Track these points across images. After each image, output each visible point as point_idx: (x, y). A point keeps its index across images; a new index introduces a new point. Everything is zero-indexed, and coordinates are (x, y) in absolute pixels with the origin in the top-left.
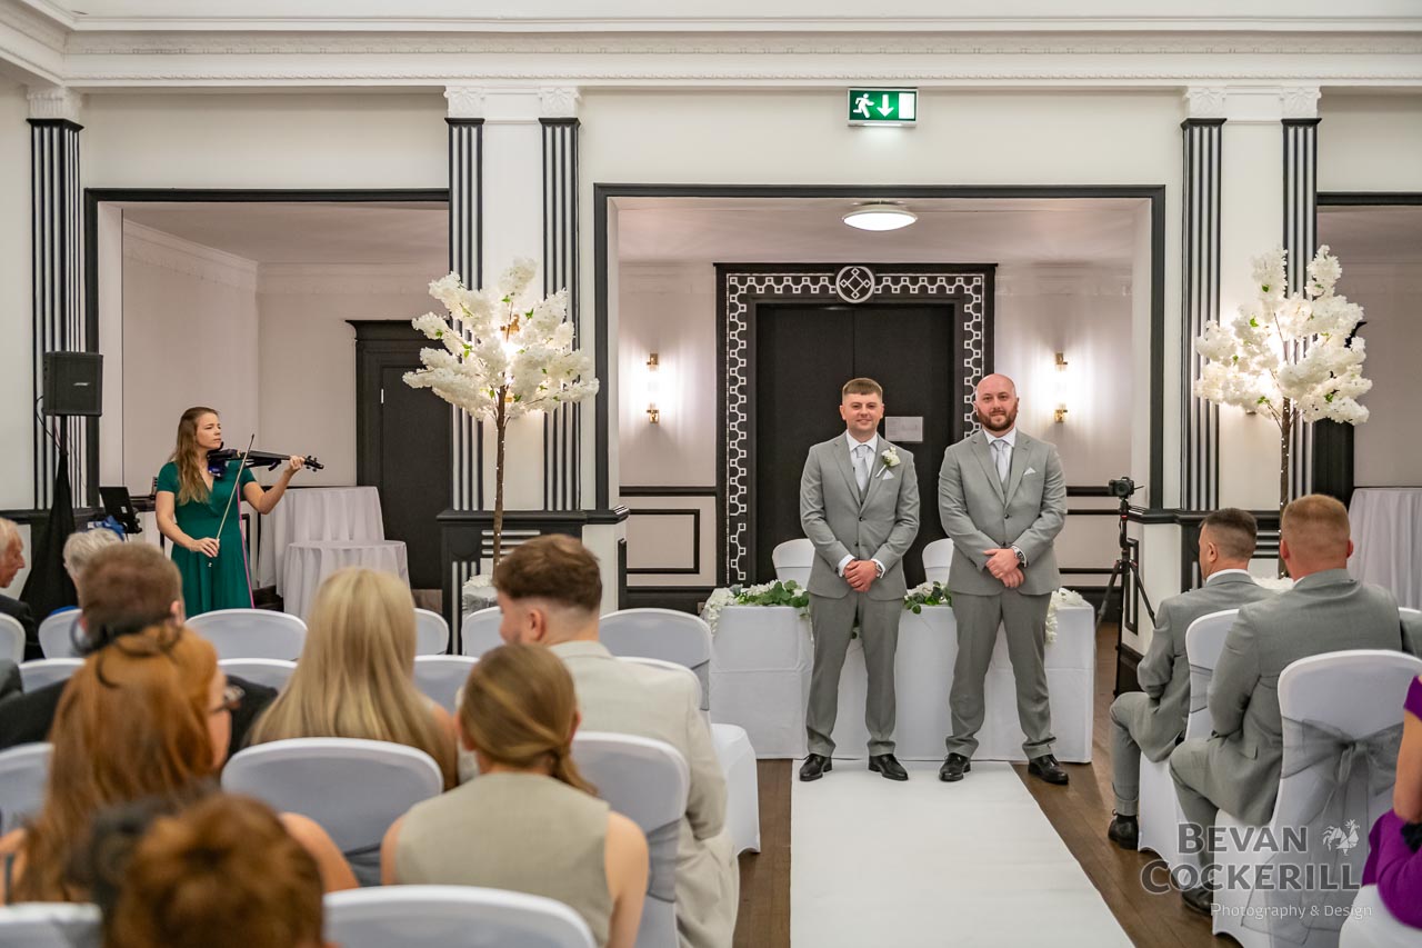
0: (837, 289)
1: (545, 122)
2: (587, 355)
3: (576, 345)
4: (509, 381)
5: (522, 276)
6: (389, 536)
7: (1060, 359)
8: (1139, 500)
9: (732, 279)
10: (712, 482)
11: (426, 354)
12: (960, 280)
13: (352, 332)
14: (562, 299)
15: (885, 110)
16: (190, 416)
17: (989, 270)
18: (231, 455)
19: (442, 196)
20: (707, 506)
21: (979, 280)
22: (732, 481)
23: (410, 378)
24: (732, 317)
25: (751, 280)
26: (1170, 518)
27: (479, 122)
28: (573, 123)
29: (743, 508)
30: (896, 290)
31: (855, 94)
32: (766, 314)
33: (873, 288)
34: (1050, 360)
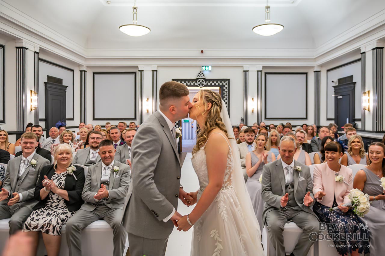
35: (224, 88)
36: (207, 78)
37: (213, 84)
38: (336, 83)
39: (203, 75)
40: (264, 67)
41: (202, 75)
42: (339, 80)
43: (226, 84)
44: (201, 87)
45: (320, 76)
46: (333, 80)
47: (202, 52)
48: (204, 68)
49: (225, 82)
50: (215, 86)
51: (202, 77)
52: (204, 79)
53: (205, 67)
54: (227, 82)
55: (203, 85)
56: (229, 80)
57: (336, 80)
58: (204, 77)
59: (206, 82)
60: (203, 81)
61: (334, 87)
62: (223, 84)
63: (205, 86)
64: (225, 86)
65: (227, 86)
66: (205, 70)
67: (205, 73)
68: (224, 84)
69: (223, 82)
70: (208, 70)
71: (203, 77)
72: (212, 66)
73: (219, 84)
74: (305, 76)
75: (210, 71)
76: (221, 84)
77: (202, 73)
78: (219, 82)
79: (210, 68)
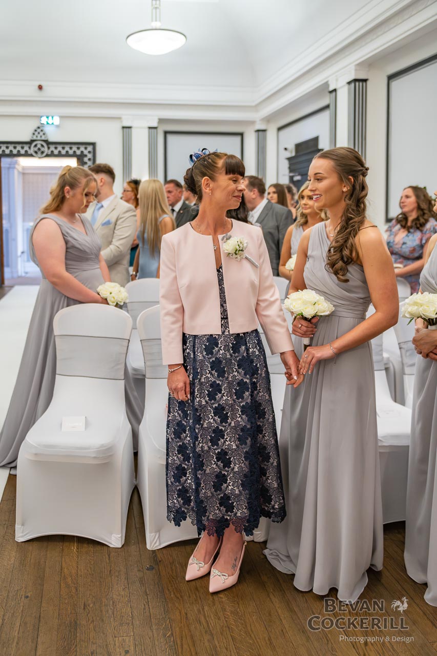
35: (86, 159)
36: (51, 139)
37: (63, 152)
38: (291, 152)
39: (44, 134)
40: (161, 121)
41: (41, 133)
42: (298, 147)
43: (89, 152)
44: (40, 158)
45: (265, 139)
46: (286, 146)
47: (40, 87)
48: (44, 120)
49: (86, 148)
50: (67, 155)
51: (41, 137)
52: (46, 141)
53: (48, 117)
54: (90, 148)
55: (43, 152)
56: (93, 144)
57: (291, 146)
58: (46, 139)
59: (49, 148)
60: (42, 146)
61: (289, 159)
62: (82, 152)
63: (47, 156)
64: (86, 156)
65: (90, 156)
66: (48, 123)
67: (48, 129)
68: (86, 152)
69: (82, 149)
70: (53, 124)
71: (43, 138)
72: (61, 117)
73: (75, 152)
74: (238, 139)
75: (58, 126)
76: (78, 152)
77: (42, 131)
78: (75, 148)
79: (56, 121)
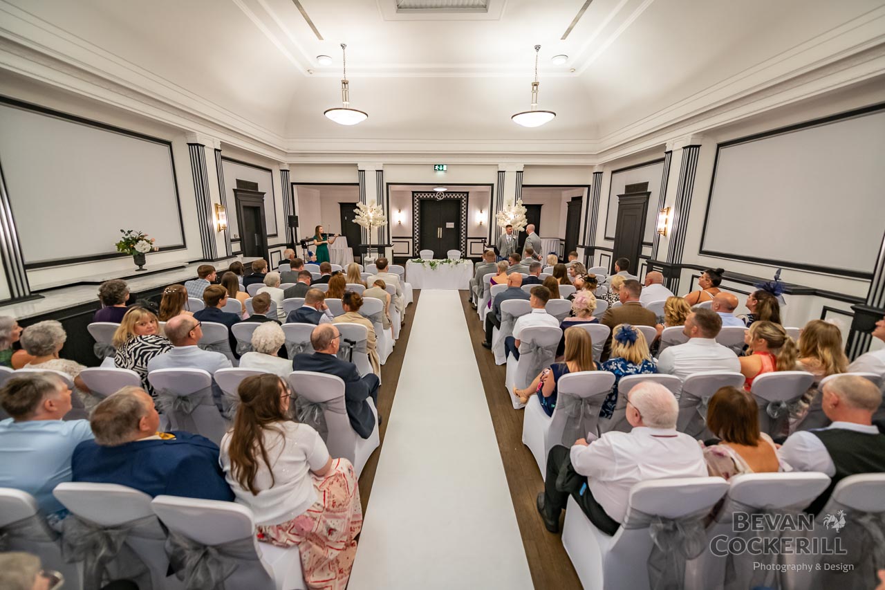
0: (437, 196)
1: (377, 171)
2: (386, 217)
3: (384, 214)
4: (371, 221)
5: (373, 202)
6: (349, 246)
7: (481, 212)
8: (487, 244)
9: (415, 194)
10: (411, 236)
11: (356, 216)
12: (461, 195)
13: (339, 205)
14: (381, 206)
15: (441, 168)
16: (317, 228)
17: (467, 193)
18: (325, 234)
19: (358, 184)
20: (411, 240)
21: (465, 195)
22: (415, 236)
23: (353, 221)
24: (415, 202)
25: (419, 195)
26: (492, 247)
27: (364, 171)
28: (382, 171)
29: (418, 241)
30: (448, 197)
31: (435, 165)
32: (422, 202)
33: (444, 196)
34: (479, 212)
